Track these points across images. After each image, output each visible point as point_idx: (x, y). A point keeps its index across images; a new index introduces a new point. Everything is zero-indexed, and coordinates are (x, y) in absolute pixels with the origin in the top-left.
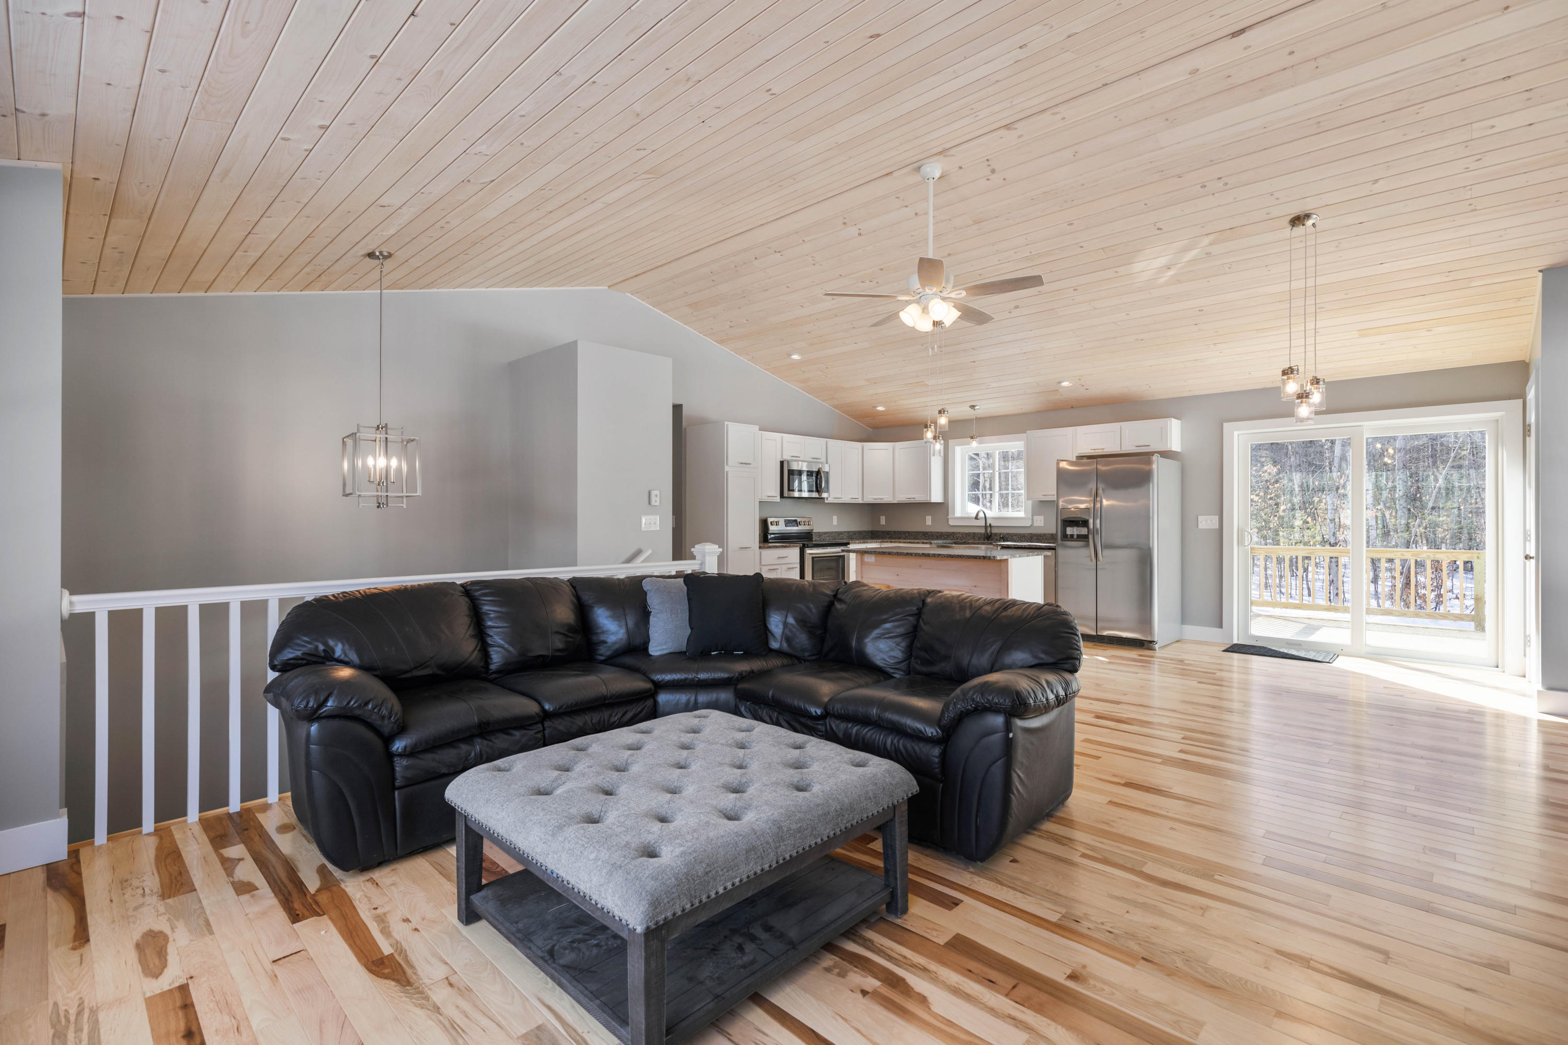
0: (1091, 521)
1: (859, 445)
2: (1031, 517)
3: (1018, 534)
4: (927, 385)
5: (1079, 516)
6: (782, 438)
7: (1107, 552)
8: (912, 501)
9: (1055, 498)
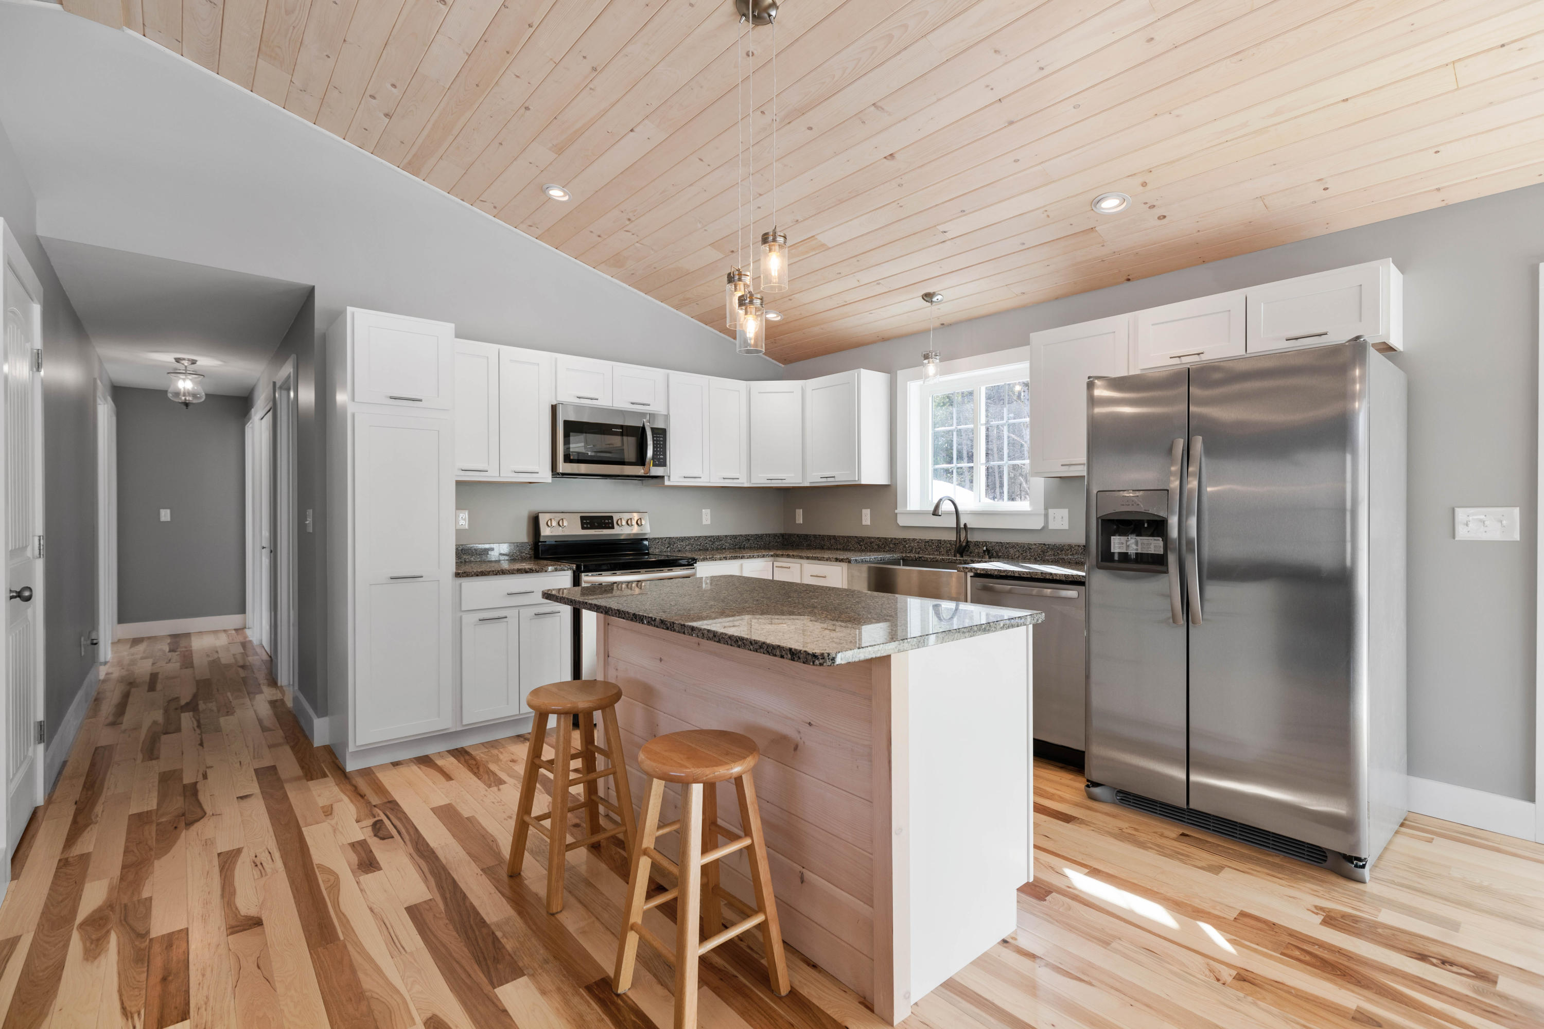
0: (1173, 521)
1: (742, 384)
2: (1043, 512)
3: (1017, 544)
4: (824, 248)
5: (1142, 508)
6: (556, 359)
7: (1215, 590)
8: (831, 482)
9: (1082, 471)
